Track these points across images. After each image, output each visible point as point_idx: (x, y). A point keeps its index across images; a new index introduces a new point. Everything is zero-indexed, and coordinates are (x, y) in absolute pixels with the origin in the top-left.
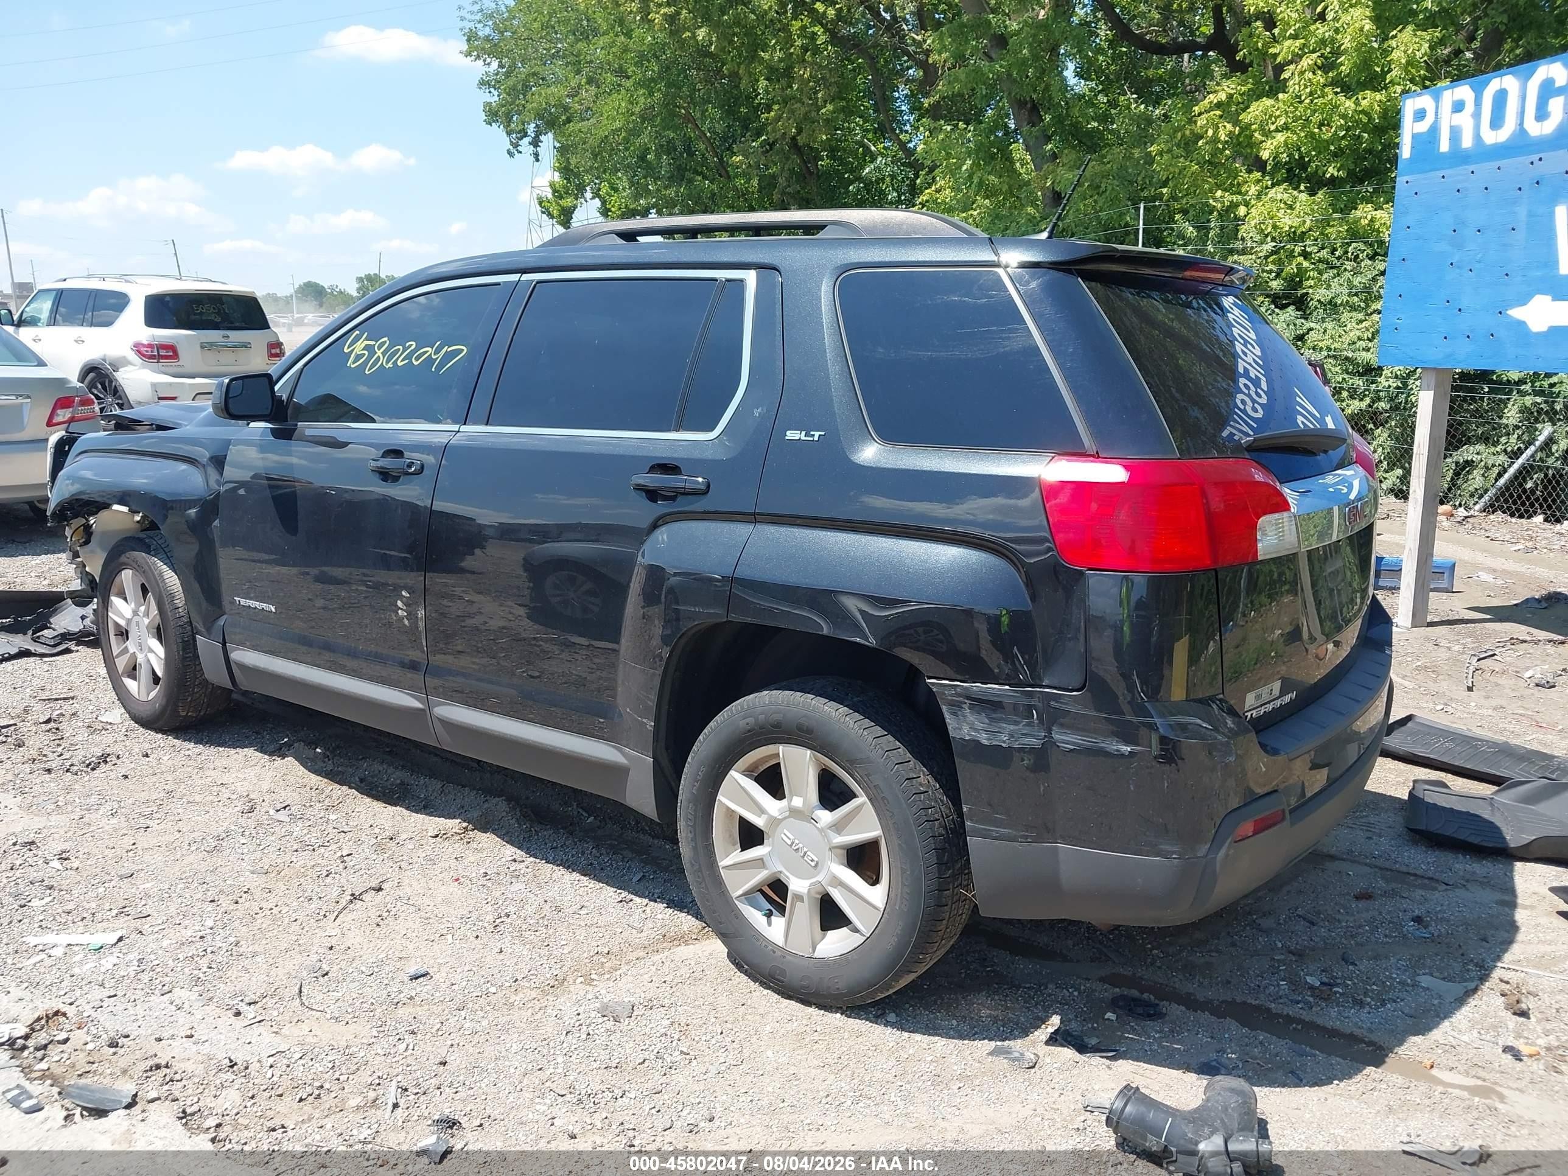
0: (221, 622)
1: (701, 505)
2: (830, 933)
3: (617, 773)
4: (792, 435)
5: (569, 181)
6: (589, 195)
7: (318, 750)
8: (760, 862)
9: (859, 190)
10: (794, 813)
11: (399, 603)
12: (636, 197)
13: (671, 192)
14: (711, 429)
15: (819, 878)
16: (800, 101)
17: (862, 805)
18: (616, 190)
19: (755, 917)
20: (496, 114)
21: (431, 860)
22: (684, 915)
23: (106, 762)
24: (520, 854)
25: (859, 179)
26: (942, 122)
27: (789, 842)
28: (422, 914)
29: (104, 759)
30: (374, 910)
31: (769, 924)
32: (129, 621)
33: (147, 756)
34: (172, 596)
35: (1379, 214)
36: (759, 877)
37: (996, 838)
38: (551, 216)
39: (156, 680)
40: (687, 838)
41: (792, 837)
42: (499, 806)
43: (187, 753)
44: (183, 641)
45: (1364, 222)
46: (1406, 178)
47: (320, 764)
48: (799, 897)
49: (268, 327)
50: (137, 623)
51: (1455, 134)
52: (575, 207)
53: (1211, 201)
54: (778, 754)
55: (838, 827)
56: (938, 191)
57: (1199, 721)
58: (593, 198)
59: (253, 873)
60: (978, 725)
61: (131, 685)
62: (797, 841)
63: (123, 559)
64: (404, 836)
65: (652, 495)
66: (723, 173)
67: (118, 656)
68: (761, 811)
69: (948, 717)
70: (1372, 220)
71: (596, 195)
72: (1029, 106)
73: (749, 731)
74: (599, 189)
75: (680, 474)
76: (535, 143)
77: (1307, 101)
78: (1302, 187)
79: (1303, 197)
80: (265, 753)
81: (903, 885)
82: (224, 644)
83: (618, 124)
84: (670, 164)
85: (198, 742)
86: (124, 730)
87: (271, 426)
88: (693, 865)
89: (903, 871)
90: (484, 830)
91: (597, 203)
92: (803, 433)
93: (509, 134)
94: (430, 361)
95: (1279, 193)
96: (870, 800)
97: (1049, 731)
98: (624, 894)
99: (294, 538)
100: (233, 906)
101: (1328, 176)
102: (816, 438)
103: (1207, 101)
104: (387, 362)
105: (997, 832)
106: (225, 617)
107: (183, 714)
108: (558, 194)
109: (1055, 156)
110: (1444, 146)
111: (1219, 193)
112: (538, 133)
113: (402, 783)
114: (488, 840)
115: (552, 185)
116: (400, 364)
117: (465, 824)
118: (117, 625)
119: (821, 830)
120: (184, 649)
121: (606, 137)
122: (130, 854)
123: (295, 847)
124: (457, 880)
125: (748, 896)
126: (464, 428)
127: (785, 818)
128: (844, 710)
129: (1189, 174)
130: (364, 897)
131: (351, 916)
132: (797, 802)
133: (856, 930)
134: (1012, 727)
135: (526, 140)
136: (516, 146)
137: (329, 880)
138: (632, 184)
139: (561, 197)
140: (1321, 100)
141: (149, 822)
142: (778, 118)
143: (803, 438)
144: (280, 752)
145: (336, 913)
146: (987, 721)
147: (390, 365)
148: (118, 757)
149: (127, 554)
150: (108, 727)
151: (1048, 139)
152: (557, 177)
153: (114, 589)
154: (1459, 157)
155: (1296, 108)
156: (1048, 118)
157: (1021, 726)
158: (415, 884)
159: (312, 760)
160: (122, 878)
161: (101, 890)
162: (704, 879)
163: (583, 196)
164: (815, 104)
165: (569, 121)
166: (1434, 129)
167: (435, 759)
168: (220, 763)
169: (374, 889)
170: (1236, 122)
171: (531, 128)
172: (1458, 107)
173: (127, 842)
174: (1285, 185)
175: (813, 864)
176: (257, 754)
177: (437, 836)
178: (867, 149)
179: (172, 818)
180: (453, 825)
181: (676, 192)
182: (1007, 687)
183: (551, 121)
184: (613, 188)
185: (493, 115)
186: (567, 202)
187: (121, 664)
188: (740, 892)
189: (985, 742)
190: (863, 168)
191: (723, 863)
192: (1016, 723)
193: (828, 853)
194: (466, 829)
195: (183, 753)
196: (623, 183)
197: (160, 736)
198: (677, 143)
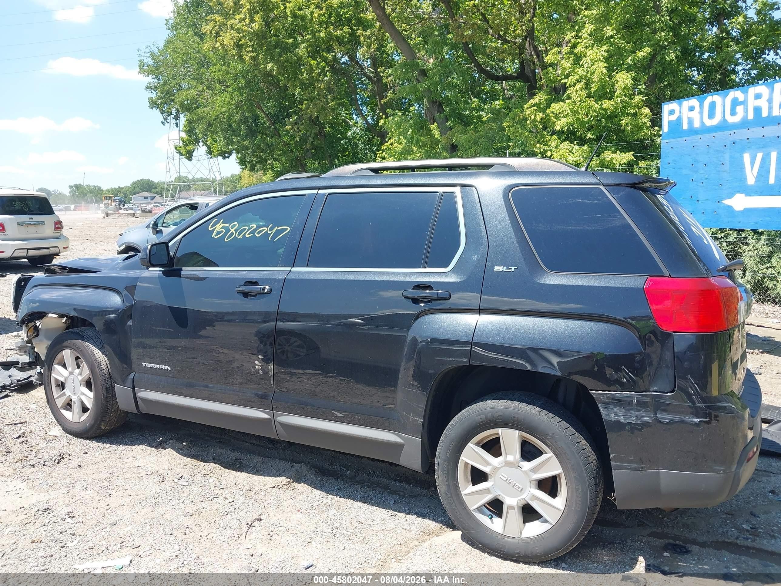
0: (132, 376)
1: (447, 304)
2: (528, 524)
3: (397, 447)
4: (497, 268)
5: (190, 137)
6: (201, 144)
7: (184, 444)
8: (487, 491)
9: (346, 143)
10: (508, 464)
11: (257, 362)
12: (228, 145)
13: (246, 143)
14: (446, 266)
15: (524, 496)
16: (319, 100)
17: (550, 458)
18: (216, 142)
19: (484, 519)
20: (155, 103)
21: (279, 501)
22: (428, 520)
23: (63, 458)
24: (323, 494)
25: (347, 138)
26: (397, 111)
27: (505, 479)
28: (291, 531)
29: (61, 457)
30: (264, 531)
31: (492, 522)
32: (66, 378)
33: (86, 453)
34: (99, 364)
35: (614, 155)
36: (488, 498)
37: (628, 469)
38: (181, 154)
39: (85, 409)
40: (443, 480)
41: (506, 477)
42: (303, 469)
43: (108, 450)
44: (107, 388)
45: (608, 159)
46: (666, 141)
47: (186, 451)
48: (511, 507)
49: (54, 213)
50: (73, 379)
51: (690, 121)
52: (194, 150)
53: (535, 149)
54: (498, 434)
55: (534, 470)
56: (391, 144)
57: (730, 404)
58: (203, 145)
59: (185, 516)
60: (619, 413)
61: (67, 414)
62: (509, 479)
63: (65, 344)
64: (257, 489)
65: (416, 300)
66: (277, 134)
67: (56, 398)
68: (488, 463)
69: (602, 410)
70: (612, 159)
71: (205, 144)
72: (438, 104)
73: (482, 422)
74: (207, 141)
75: (433, 290)
76: (176, 118)
77: (579, 104)
78: (575, 143)
79: (576, 147)
80: (153, 447)
81: (577, 497)
82: (134, 388)
83: (224, 109)
84: (246, 129)
85: (112, 443)
86: (65, 440)
87: (162, 269)
88: (446, 494)
89: (577, 490)
90: (299, 482)
91: (205, 148)
92: (505, 268)
93: (162, 113)
94: (266, 235)
95: (566, 145)
96: (556, 455)
97: (656, 414)
98: (391, 512)
99: (184, 330)
100: (184, 537)
101: (588, 138)
102: (513, 270)
103: (530, 103)
104: (239, 235)
105: (629, 466)
106: (133, 374)
107: (103, 428)
108: (185, 144)
109: (451, 129)
110: (685, 126)
111: (538, 145)
112: (178, 113)
113: (237, 459)
114: (303, 487)
115: (182, 139)
116: (247, 236)
117: (289, 480)
118: (56, 380)
119: (525, 472)
120: (107, 393)
121: (217, 115)
122: (109, 511)
123: (201, 500)
124: (299, 511)
125: (479, 510)
126: (294, 269)
127: (502, 467)
128: (538, 409)
129: (525, 136)
130: (254, 524)
131: (253, 536)
132: (510, 458)
133: (546, 521)
134: (637, 413)
135: (172, 116)
136: (166, 119)
137: (229, 516)
138: (225, 138)
139: (187, 145)
140: (584, 104)
141: (110, 492)
142: (308, 108)
143: (505, 270)
144: (161, 445)
145: (244, 535)
146: (624, 410)
147: (241, 236)
148: (69, 455)
149: (69, 341)
150: (55, 438)
151: (447, 120)
152: (184, 135)
153: (56, 361)
154: (692, 131)
155: (574, 107)
156: (448, 109)
157: (641, 412)
158: (277, 515)
159: (181, 449)
160: (112, 525)
161: (103, 533)
162: (454, 502)
163: (198, 144)
164: (327, 101)
165: (197, 107)
166: (679, 119)
167: (247, 444)
168: (130, 454)
169: (258, 520)
170: (544, 112)
171: (174, 111)
172: (692, 109)
173: (103, 504)
174: (567, 142)
175: (520, 490)
176: (148, 448)
177: (274, 487)
178: (347, 123)
179: (121, 488)
180: (282, 480)
181: (249, 143)
182: (633, 393)
183: (186, 108)
184: (214, 141)
185: (153, 104)
186: (190, 147)
187: (60, 402)
188: (476, 507)
189: (623, 421)
190: (346, 132)
191: (464, 492)
192: (639, 411)
193: (528, 484)
194: (289, 482)
195: (105, 450)
196: (220, 137)
197: (88, 441)
198: (249, 119)
